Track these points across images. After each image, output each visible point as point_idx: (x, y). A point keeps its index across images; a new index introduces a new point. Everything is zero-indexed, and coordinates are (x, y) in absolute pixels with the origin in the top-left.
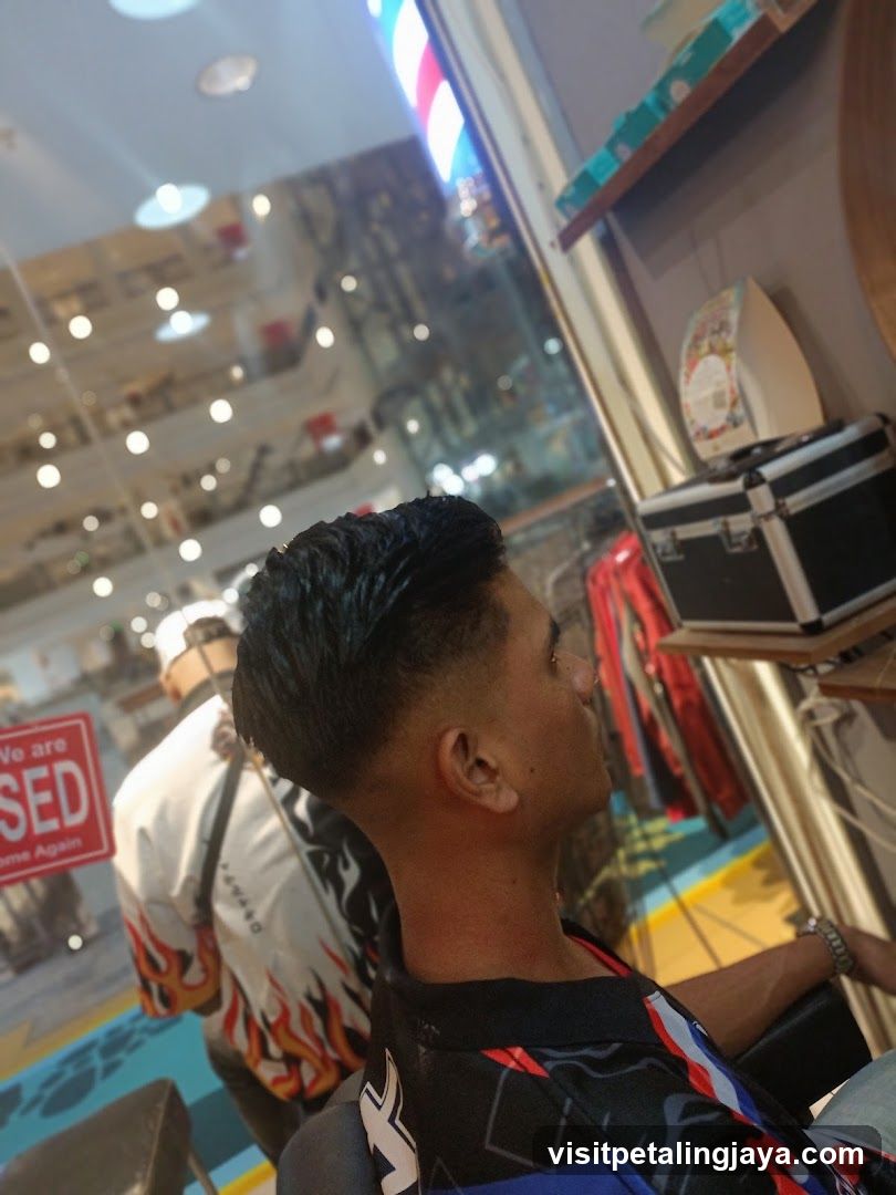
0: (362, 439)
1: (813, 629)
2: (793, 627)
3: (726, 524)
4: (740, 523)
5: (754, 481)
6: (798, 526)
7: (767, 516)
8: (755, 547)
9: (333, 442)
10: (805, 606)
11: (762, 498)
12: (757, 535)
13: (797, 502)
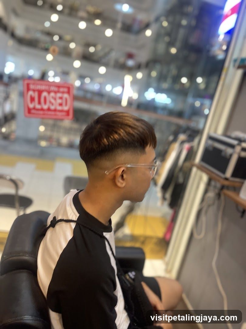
0: (138, 67)
2: (223, 176)
4: (229, 151)
9: (130, 63)
11: (238, 149)
12: (231, 155)
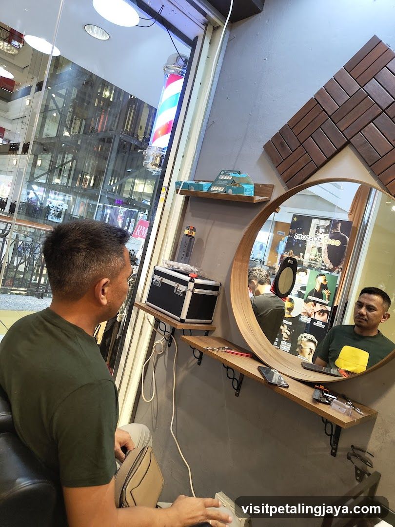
1: (182, 321)
2: (179, 318)
3: (178, 286)
4: (182, 288)
5: (192, 281)
6: (194, 296)
7: (189, 290)
8: (182, 295)
10: (184, 315)
11: (191, 285)
12: (184, 293)
13: (197, 291)
